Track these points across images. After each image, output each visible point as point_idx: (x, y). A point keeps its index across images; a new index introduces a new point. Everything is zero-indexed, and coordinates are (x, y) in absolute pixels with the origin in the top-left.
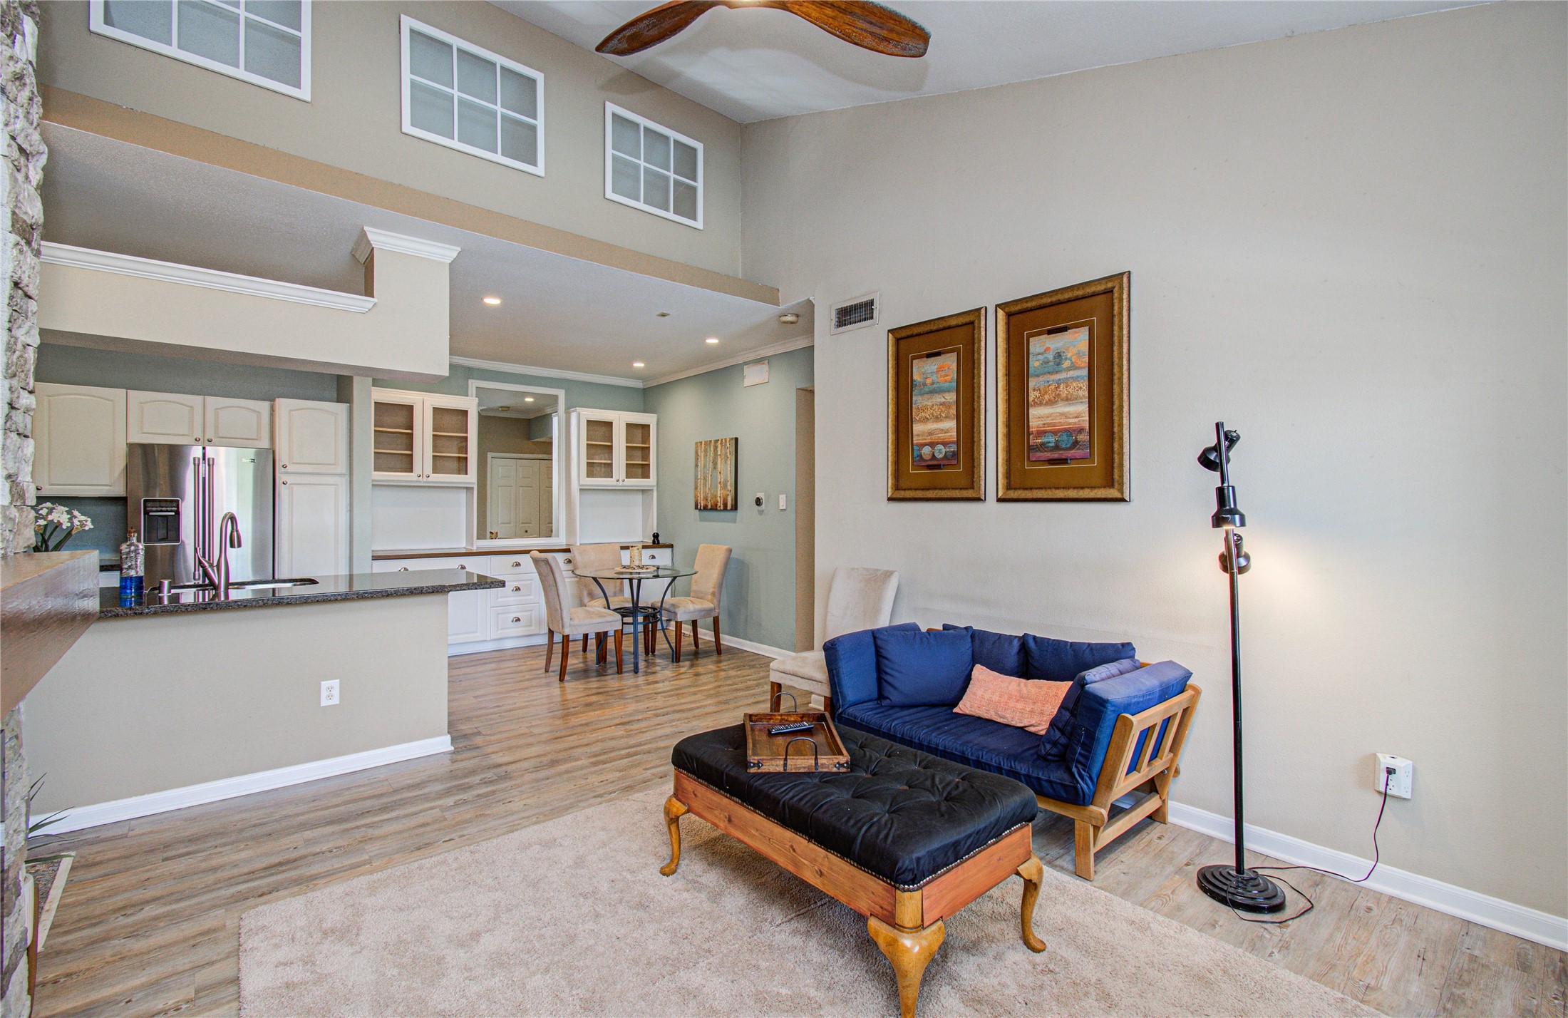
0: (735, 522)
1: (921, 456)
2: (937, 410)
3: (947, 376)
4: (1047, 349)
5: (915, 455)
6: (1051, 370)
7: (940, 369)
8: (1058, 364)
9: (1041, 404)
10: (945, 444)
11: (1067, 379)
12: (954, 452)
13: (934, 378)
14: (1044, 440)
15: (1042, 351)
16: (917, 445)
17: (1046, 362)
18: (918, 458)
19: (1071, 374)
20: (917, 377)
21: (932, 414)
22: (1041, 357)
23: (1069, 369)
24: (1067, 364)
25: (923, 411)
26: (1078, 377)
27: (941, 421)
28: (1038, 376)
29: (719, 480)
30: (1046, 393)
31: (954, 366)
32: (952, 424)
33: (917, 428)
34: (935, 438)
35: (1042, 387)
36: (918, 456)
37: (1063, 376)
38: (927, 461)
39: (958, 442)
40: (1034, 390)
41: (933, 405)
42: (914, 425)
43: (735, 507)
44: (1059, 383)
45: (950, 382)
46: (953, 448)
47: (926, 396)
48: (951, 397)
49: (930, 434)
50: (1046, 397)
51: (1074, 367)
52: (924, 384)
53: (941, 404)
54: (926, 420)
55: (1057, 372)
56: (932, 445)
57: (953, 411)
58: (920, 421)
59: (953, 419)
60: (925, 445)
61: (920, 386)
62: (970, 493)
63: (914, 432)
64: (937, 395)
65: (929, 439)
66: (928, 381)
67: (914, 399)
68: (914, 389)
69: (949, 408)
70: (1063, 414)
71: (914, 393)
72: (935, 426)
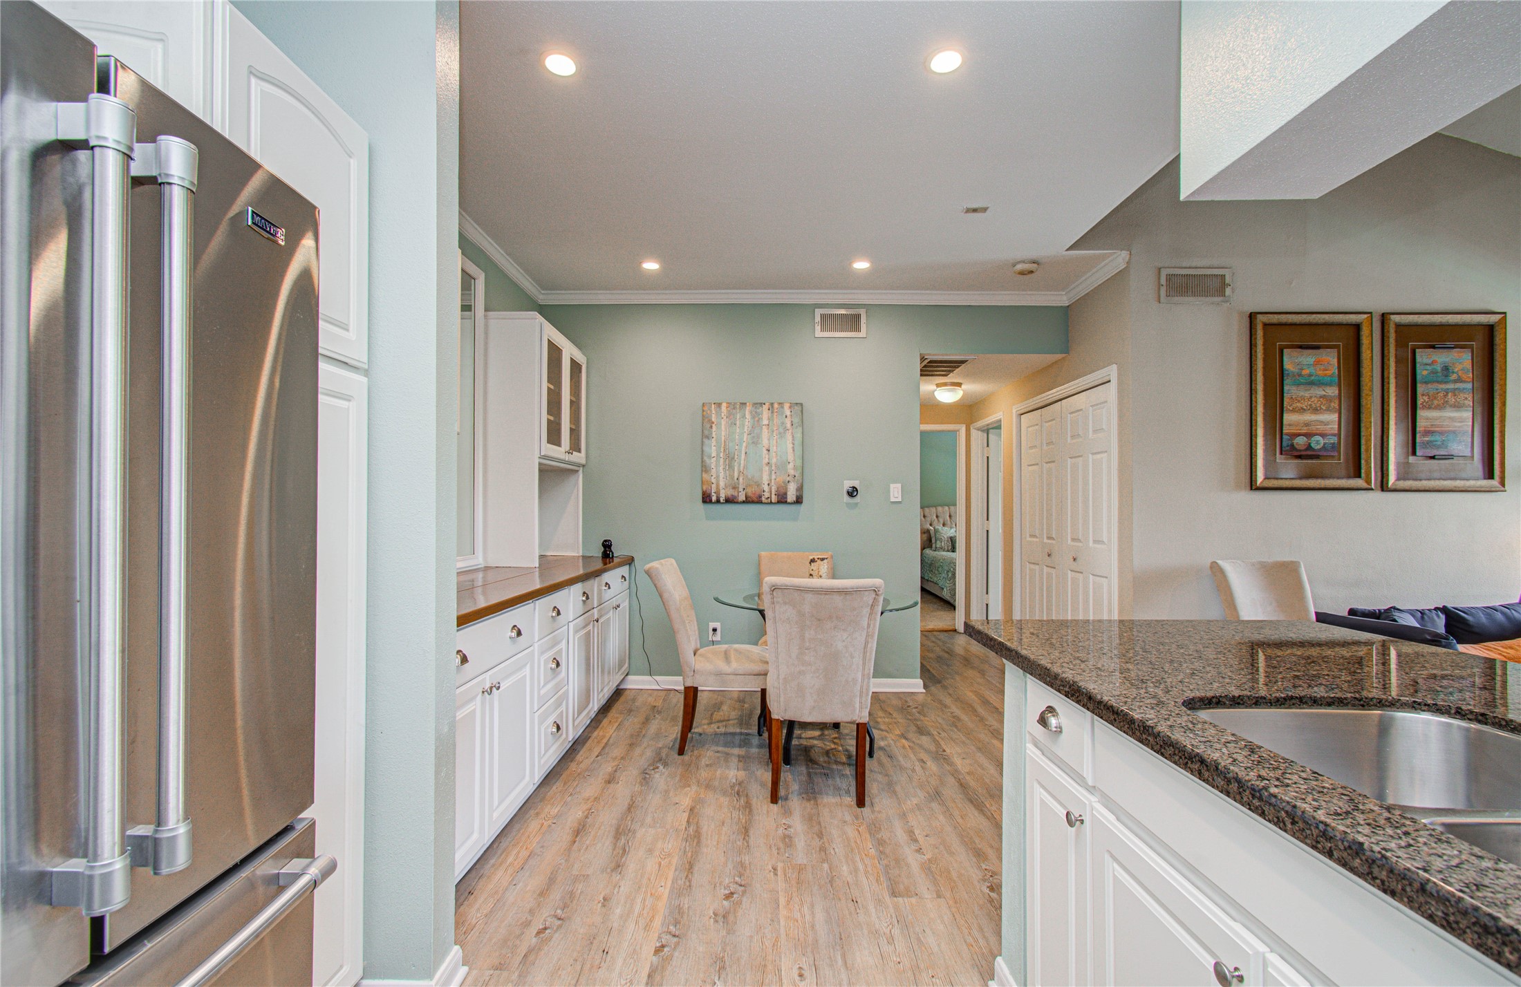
0: (795, 519)
1: (1292, 445)
2: (1315, 402)
3: (1326, 370)
4: (1434, 362)
5: (1284, 444)
6: (1440, 379)
7: (1317, 363)
8: (1446, 376)
9: (1429, 408)
10: (1323, 435)
11: (1455, 389)
12: (1334, 443)
13: (1311, 370)
14: (1432, 438)
15: (1430, 362)
16: (1287, 434)
17: (1434, 372)
18: (1288, 448)
19: (1458, 385)
20: (1288, 365)
21: (1311, 405)
22: (1428, 367)
23: (1455, 381)
24: (1454, 377)
25: (1299, 401)
26: (1464, 389)
27: (1321, 413)
28: (1426, 383)
29: (766, 461)
30: (1435, 398)
31: (1335, 361)
32: (1335, 417)
33: (1288, 418)
34: (1313, 429)
35: (1431, 394)
36: (1288, 446)
37: (1451, 386)
38: (1300, 451)
39: (1339, 435)
40: (1423, 395)
41: (1311, 397)
42: (1285, 415)
43: (799, 501)
44: (1447, 392)
45: (1331, 376)
46: (1334, 440)
47: (1303, 386)
48: (1332, 391)
49: (1307, 424)
50: (1436, 402)
51: (1459, 380)
52: (1300, 375)
53: (1321, 397)
54: (1302, 411)
55: (1446, 383)
56: (1308, 435)
57: (1335, 405)
58: (1294, 411)
59: (1335, 412)
60: (1299, 435)
61: (1294, 376)
62: (1359, 482)
63: (1285, 422)
64: (1316, 387)
65: (1304, 430)
66: (1304, 372)
67: (1286, 388)
68: (1285, 378)
69: (1331, 401)
70: (1450, 418)
71: (1285, 382)
72: (1314, 417)
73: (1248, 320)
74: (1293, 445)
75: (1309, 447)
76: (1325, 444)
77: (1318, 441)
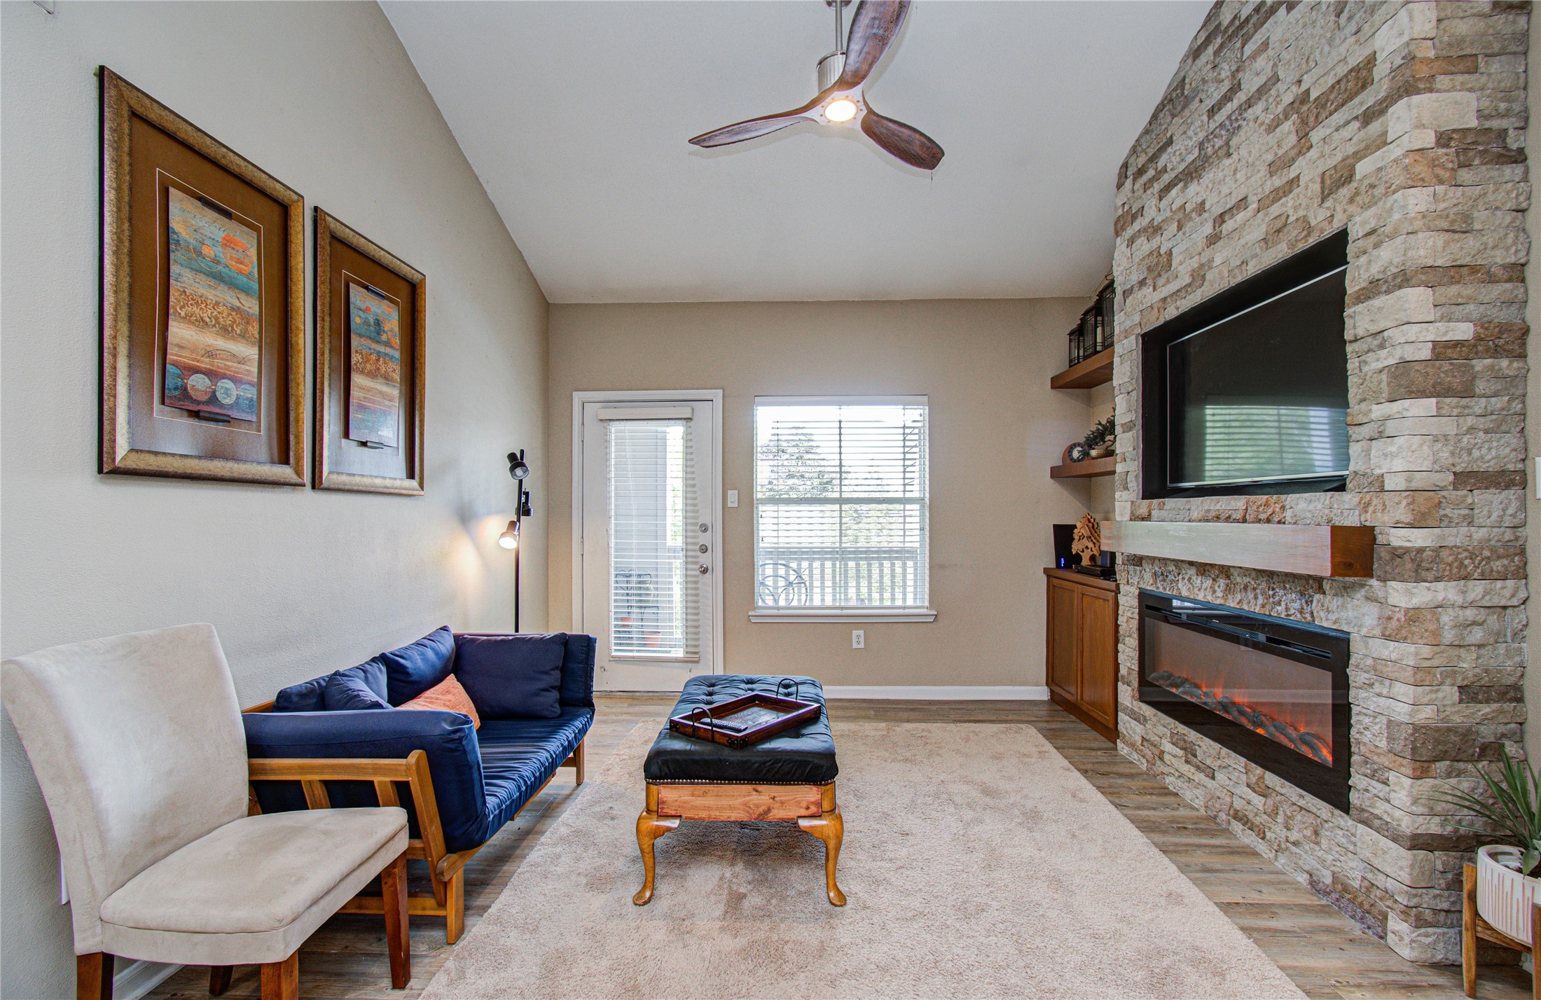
1: (183, 388)
2: (225, 315)
3: (242, 263)
4: (367, 309)
5: (170, 382)
6: (372, 335)
7: (228, 243)
8: (378, 333)
9: (362, 372)
10: (235, 380)
11: (386, 354)
12: (251, 400)
13: (219, 251)
14: (364, 415)
15: (363, 307)
16: (173, 364)
17: (367, 324)
18: (177, 393)
19: (388, 350)
21: (217, 319)
22: (361, 313)
23: (386, 344)
24: (384, 338)
25: (196, 303)
26: (393, 357)
27: (233, 338)
28: (359, 335)
30: (368, 361)
31: (253, 252)
32: (253, 352)
33: (179, 332)
34: (220, 364)
35: (364, 352)
36: (176, 388)
37: (382, 349)
38: (199, 403)
39: (258, 386)
40: (356, 352)
41: (217, 303)
42: (171, 322)
44: (378, 355)
45: (247, 276)
46: (251, 393)
47: (202, 277)
48: (250, 305)
49: (210, 354)
50: (368, 366)
51: (389, 344)
52: (199, 254)
53: (233, 309)
54: (201, 323)
55: (378, 342)
56: (212, 375)
57: (254, 330)
58: (187, 319)
59: (254, 344)
60: (197, 371)
61: (188, 250)
62: (285, 472)
63: (171, 339)
64: (226, 288)
65: (205, 364)
66: (205, 251)
67: (175, 269)
68: (172, 247)
69: (248, 323)
70: (381, 393)
71: (172, 255)
72: (221, 343)
73: (94, 81)
74: (186, 389)
75: (213, 399)
76: (238, 397)
77: (227, 389)
